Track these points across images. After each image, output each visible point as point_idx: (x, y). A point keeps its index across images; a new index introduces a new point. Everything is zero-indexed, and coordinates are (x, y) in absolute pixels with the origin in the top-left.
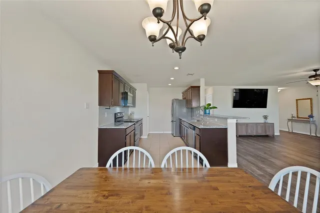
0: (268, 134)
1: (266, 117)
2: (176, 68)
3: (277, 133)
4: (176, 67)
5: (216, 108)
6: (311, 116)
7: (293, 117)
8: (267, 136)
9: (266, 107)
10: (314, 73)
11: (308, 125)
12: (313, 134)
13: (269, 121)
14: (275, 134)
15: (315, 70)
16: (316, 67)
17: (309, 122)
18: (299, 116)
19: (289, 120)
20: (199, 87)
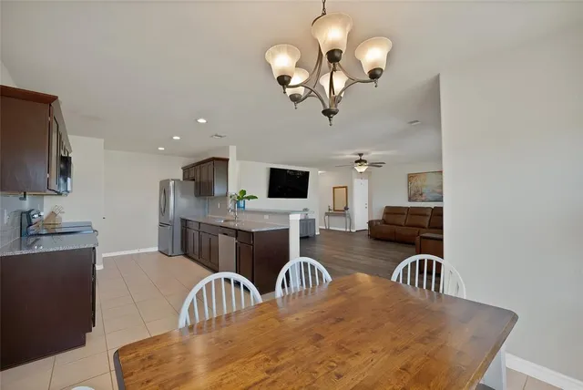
0: (309, 234)
1: (306, 211)
2: (202, 121)
4: (201, 117)
5: (256, 198)
6: (346, 208)
7: (329, 210)
8: (307, 237)
9: (306, 197)
10: (358, 158)
11: (344, 219)
12: (348, 230)
13: (310, 217)
14: (316, 234)
15: (360, 155)
16: (360, 152)
17: (345, 215)
18: (336, 209)
19: (327, 214)
20: (227, 160)
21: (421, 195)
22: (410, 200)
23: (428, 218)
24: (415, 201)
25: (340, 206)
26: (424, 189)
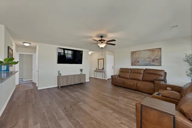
0: (82, 82)
1: (81, 70)
3: (87, 80)
6: (103, 69)
7: (97, 69)
9: (82, 64)
11: (102, 74)
14: (86, 81)
17: (102, 72)
18: (99, 69)
19: (95, 71)
21: (138, 62)
22: (132, 65)
23: (142, 75)
24: (135, 65)
25: (101, 68)
26: (140, 59)
